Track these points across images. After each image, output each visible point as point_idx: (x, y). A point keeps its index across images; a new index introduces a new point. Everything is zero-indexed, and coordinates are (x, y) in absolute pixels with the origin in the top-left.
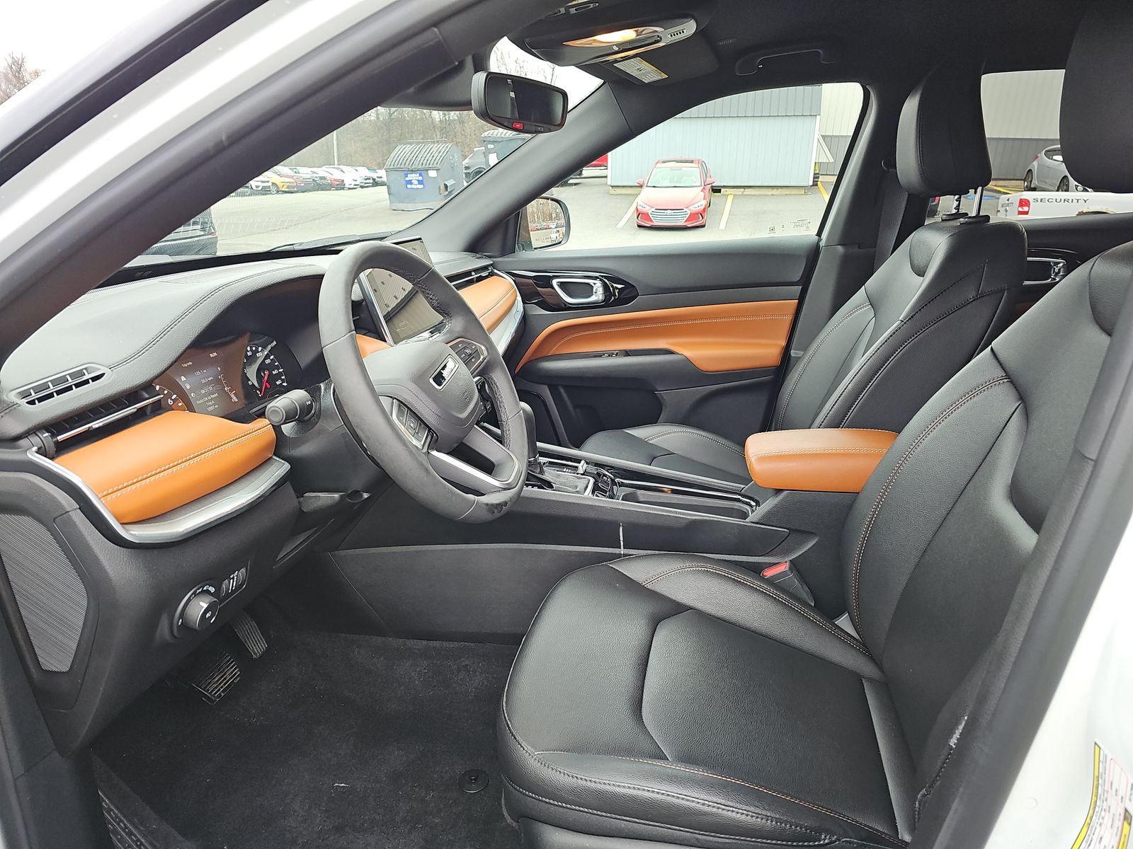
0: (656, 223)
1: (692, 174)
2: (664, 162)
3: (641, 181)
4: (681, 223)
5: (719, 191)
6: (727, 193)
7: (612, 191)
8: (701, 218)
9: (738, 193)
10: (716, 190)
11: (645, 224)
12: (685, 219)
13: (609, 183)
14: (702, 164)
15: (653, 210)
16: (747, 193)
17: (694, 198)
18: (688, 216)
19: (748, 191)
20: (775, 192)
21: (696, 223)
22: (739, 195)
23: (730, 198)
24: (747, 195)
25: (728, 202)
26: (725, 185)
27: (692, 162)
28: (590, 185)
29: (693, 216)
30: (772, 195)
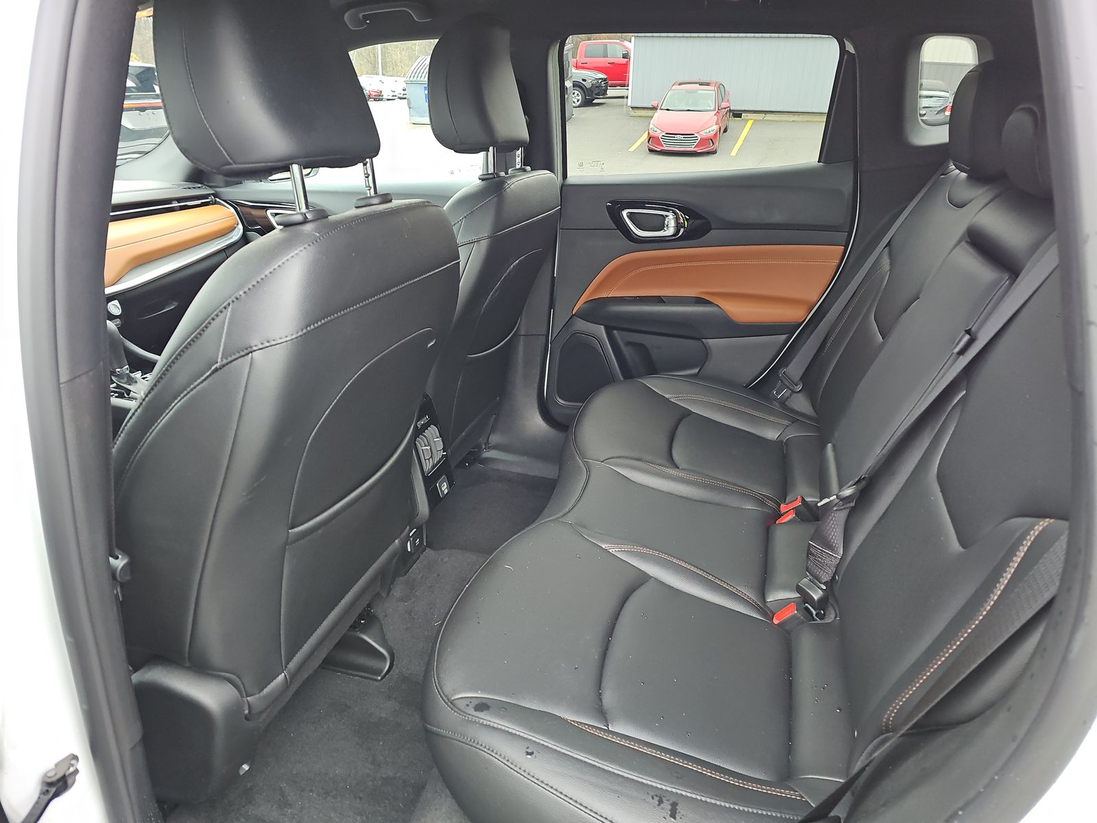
0: (666, 148)
1: (708, 97)
2: (680, 84)
3: (654, 103)
4: (692, 149)
5: (739, 115)
6: (747, 118)
7: (633, 113)
8: (712, 144)
9: (758, 118)
10: (737, 114)
11: (656, 148)
12: (695, 144)
13: (629, 104)
14: (720, 87)
15: (664, 134)
16: (769, 119)
17: (707, 124)
18: (698, 141)
19: (769, 117)
20: (796, 118)
21: (706, 149)
22: (760, 120)
23: (750, 123)
24: (768, 120)
25: (746, 128)
26: (746, 109)
27: (708, 84)
28: (613, 106)
29: (704, 141)
30: (793, 121)
